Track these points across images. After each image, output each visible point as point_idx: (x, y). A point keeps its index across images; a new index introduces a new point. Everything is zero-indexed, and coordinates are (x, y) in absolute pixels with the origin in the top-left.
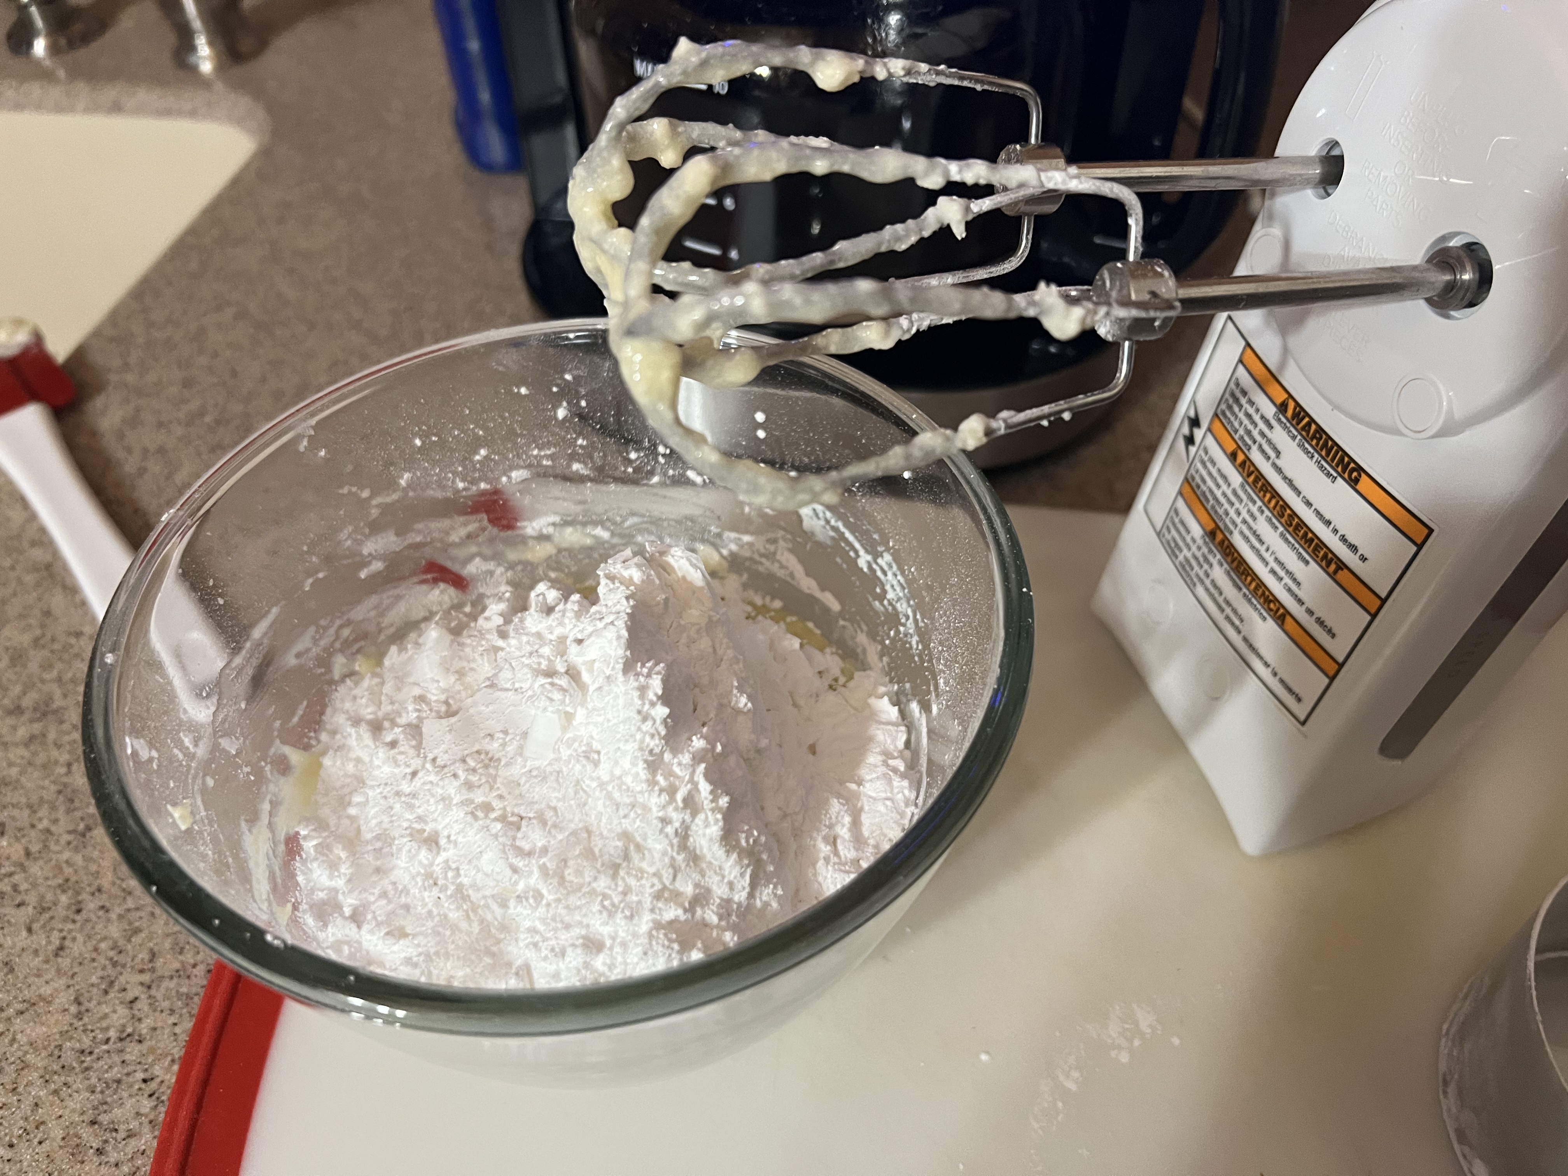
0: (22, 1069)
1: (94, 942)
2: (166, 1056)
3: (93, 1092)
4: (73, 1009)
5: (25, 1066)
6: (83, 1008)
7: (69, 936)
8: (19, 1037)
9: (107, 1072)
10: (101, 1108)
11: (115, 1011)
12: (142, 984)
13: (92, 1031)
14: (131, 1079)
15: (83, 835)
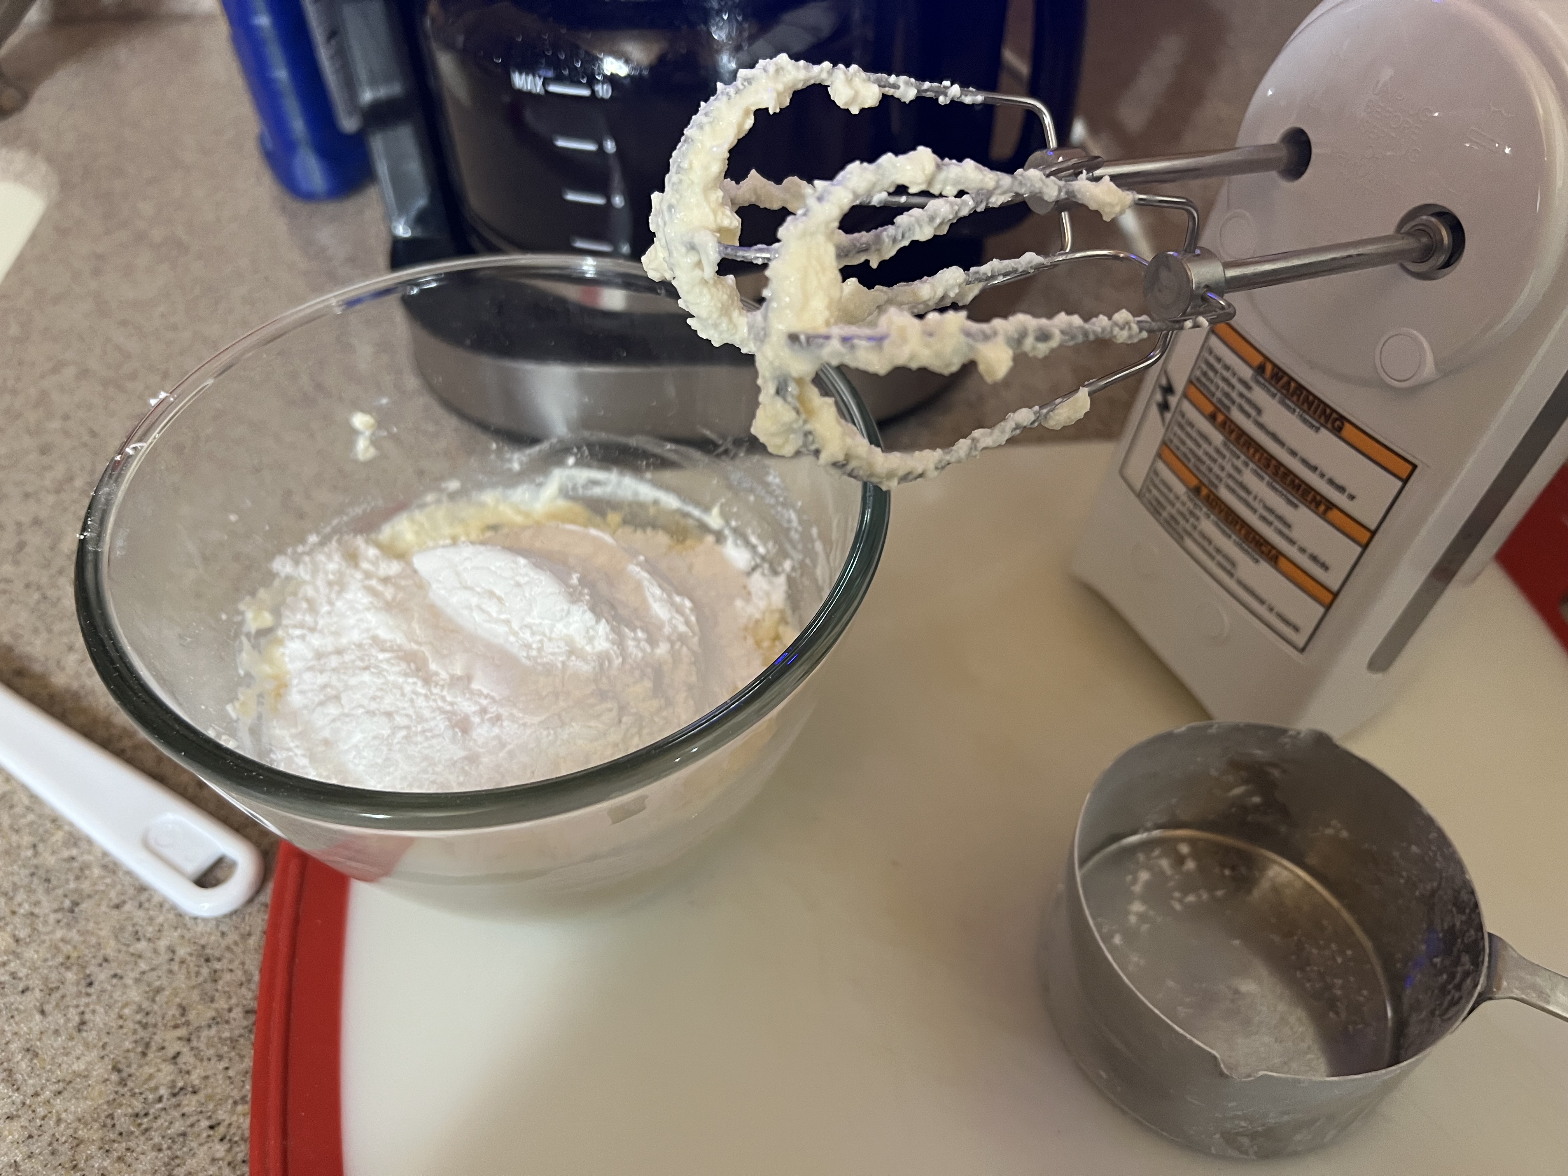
0: (77, 1145)
1: (117, 1010)
2: (227, 1100)
3: (160, 1150)
4: (114, 1077)
5: (79, 1142)
6: (124, 1075)
7: (87, 1010)
8: (64, 1115)
9: (168, 1128)
10: (173, 1163)
11: (159, 1070)
12: (180, 1039)
13: (141, 1094)
14: (196, 1129)
15: (72, 911)
